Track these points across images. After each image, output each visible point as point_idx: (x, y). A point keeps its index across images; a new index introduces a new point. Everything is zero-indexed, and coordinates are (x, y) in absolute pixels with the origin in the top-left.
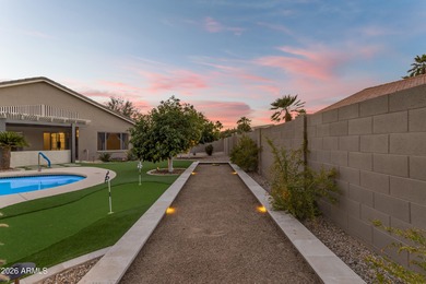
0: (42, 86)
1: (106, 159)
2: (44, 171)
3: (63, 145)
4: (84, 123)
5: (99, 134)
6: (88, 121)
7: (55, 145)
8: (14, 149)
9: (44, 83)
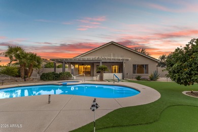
0: (112, 45)
1: (138, 78)
2: (116, 83)
3: (117, 71)
4: (128, 60)
5: (133, 65)
6: (130, 59)
7: (114, 71)
8: (105, 73)
9: (112, 44)
